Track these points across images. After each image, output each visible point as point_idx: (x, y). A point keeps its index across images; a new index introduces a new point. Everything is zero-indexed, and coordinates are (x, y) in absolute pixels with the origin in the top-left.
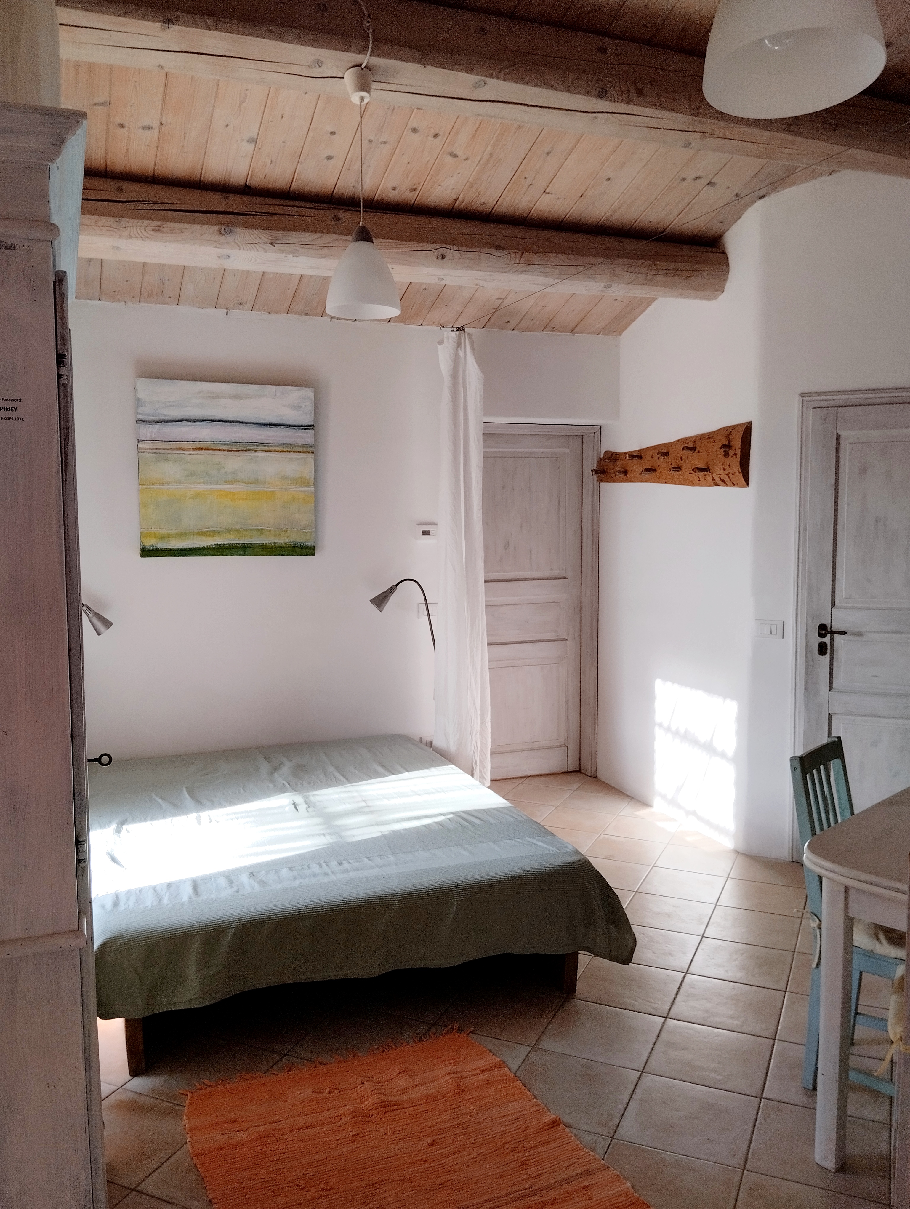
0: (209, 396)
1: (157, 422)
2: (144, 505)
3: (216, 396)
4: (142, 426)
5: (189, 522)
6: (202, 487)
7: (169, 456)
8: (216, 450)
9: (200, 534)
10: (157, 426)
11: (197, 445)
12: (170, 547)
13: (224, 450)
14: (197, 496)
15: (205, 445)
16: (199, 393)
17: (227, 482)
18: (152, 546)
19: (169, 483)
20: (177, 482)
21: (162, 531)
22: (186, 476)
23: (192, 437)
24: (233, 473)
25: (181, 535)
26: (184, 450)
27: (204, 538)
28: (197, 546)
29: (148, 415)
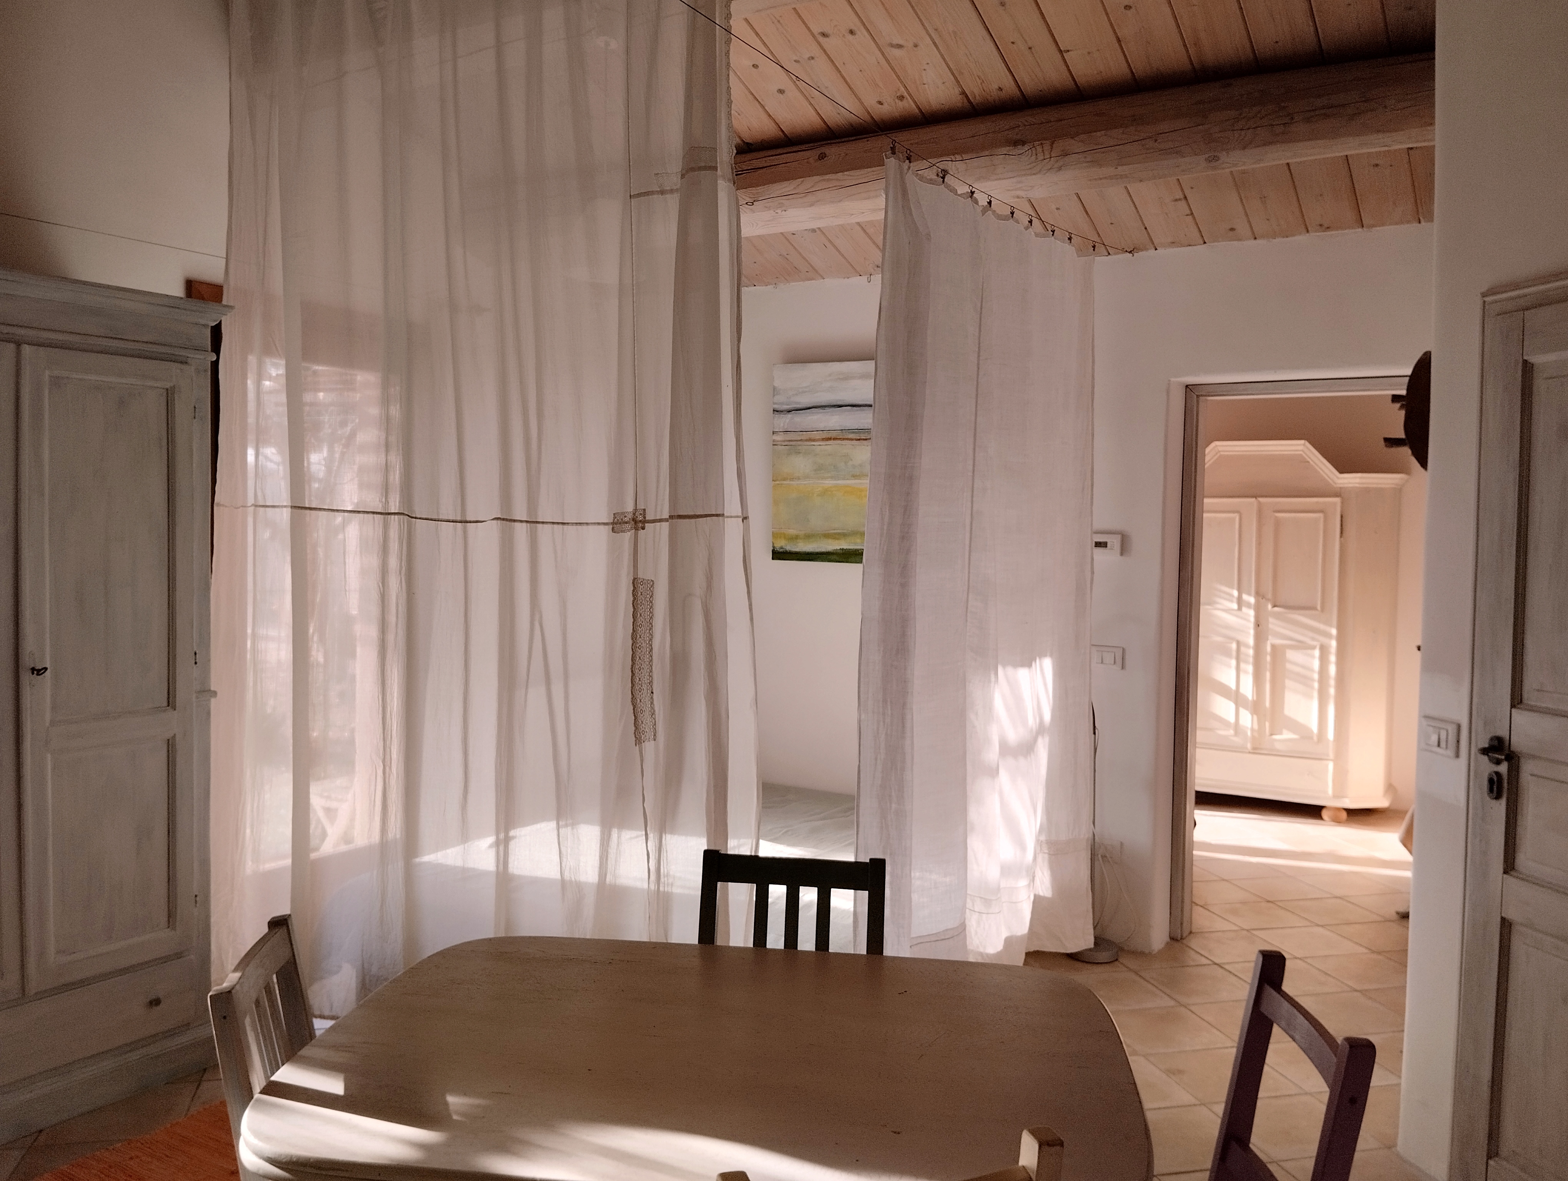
0: (839, 379)
1: (789, 411)
2: (776, 503)
3: (847, 377)
4: (777, 415)
5: (817, 523)
6: (829, 483)
7: (800, 447)
8: (844, 439)
9: (827, 536)
10: (789, 416)
11: (825, 435)
12: (797, 550)
13: (852, 440)
14: (825, 492)
15: (833, 434)
16: (830, 375)
17: (854, 477)
18: (782, 548)
19: (799, 479)
20: (807, 477)
21: (792, 532)
22: (815, 470)
23: (821, 426)
24: (861, 465)
25: (809, 537)
26: (814, 440)
27: (830, 541)
28: (823, 550)
29: (782, 404)
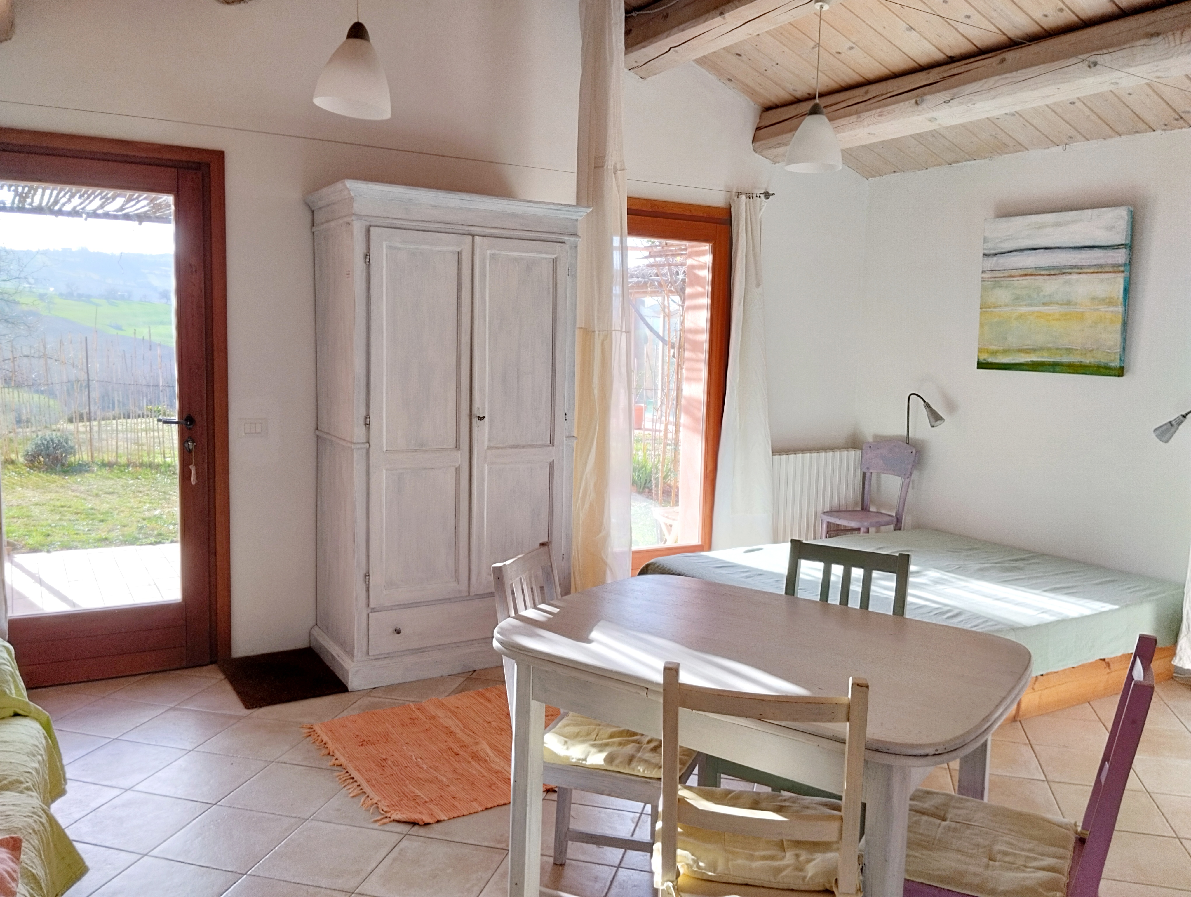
0: (1035, 228)
1: (995, 255)
2: (982, 325)
3: (1042, 227)
4: (986, 258)
5: (1013, 341)
6: (1024, 309)
7: (1002, 283)
8: (1037, 275)
9: (1020, 351)
10: (995, 258)
11: (1023, 272)
12: (997, 361)
13: (1043, 275)
14: (1020, 317)
15: (1029, 271)
16: (1029, 225)
17: (1044, 304)
18: (985, 360)
19: (1000, 306)
20: (1007, 305)
21: (993, 348)
22: (1014, 300)
23: (1020, 265)
24: (1050, 296)
25: (1006, 352)
26: (1013, 277)
27: (1023, 355)
28: (1017, 361)
29: (990, 249)
